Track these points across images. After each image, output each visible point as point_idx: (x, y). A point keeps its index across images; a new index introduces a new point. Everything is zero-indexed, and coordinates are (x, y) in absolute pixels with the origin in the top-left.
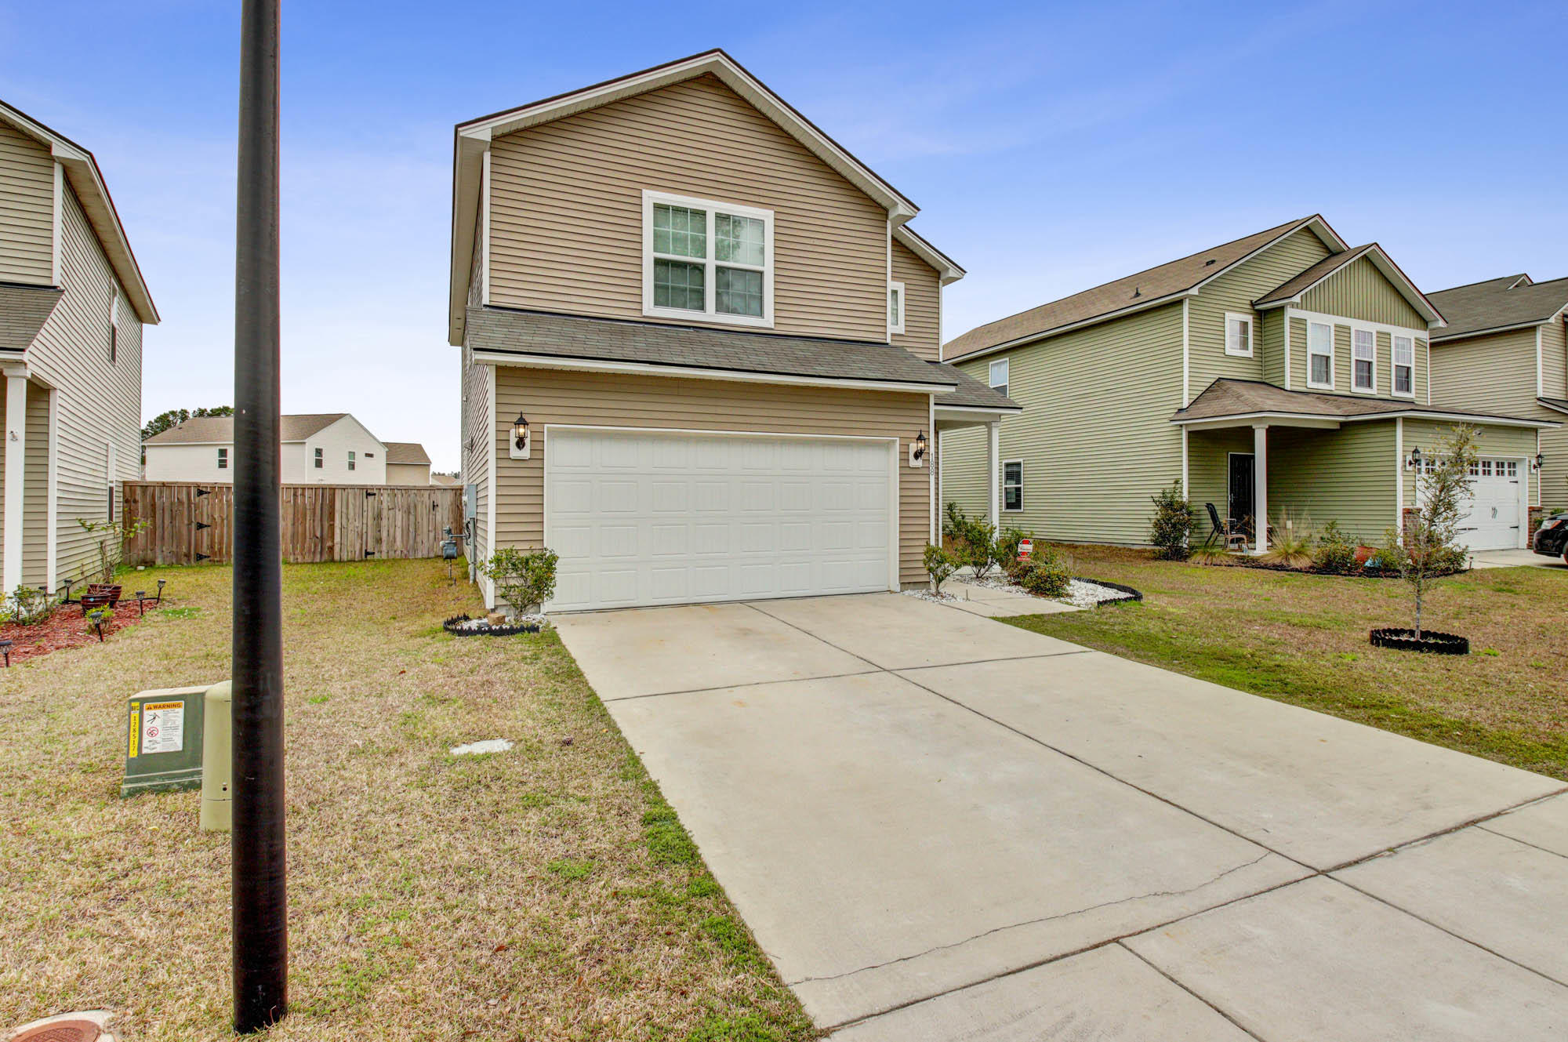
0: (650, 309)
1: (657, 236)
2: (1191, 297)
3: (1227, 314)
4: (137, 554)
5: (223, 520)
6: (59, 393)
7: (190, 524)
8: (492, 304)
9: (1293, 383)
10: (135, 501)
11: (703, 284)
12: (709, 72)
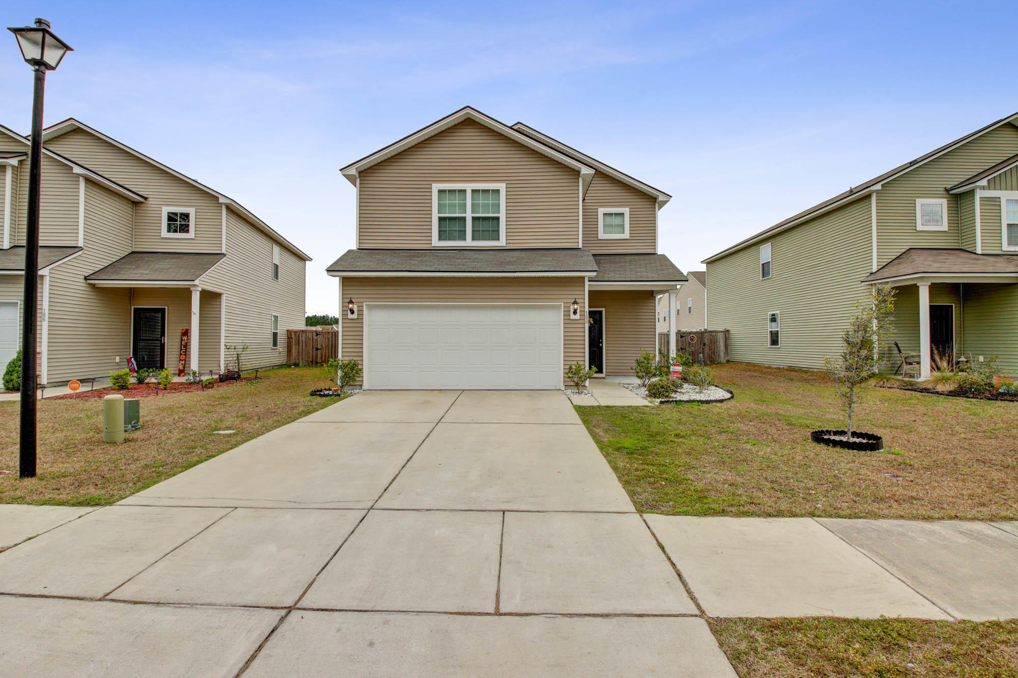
0: (436, 242)
1: (440, 205)
2: (877, 192)
3: (917, 200)
4: (293, 361)
5: (326, 347)
6: (224, 295)
7: (313, 348)
8: (360, 248)
9: (984, 248)
10: (292, 338)
11: (465, 227)
12: (467, 119)
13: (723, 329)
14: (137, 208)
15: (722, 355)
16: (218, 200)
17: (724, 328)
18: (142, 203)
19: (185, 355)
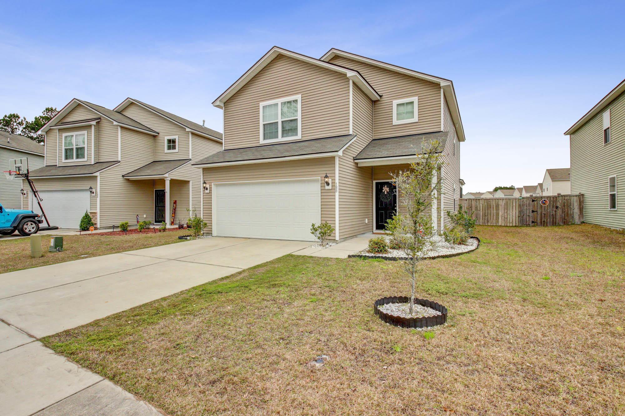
0: (262, 142)
1: (264, 116)
6: (191, 181)
11: (278, 129)
12: (278, 55)
13: (578, 194)
14: (155, 139)
15: (576, 217)
16: (186, 130)
17: (579, 192)
18: (157, 136)
19: (174, 214)
